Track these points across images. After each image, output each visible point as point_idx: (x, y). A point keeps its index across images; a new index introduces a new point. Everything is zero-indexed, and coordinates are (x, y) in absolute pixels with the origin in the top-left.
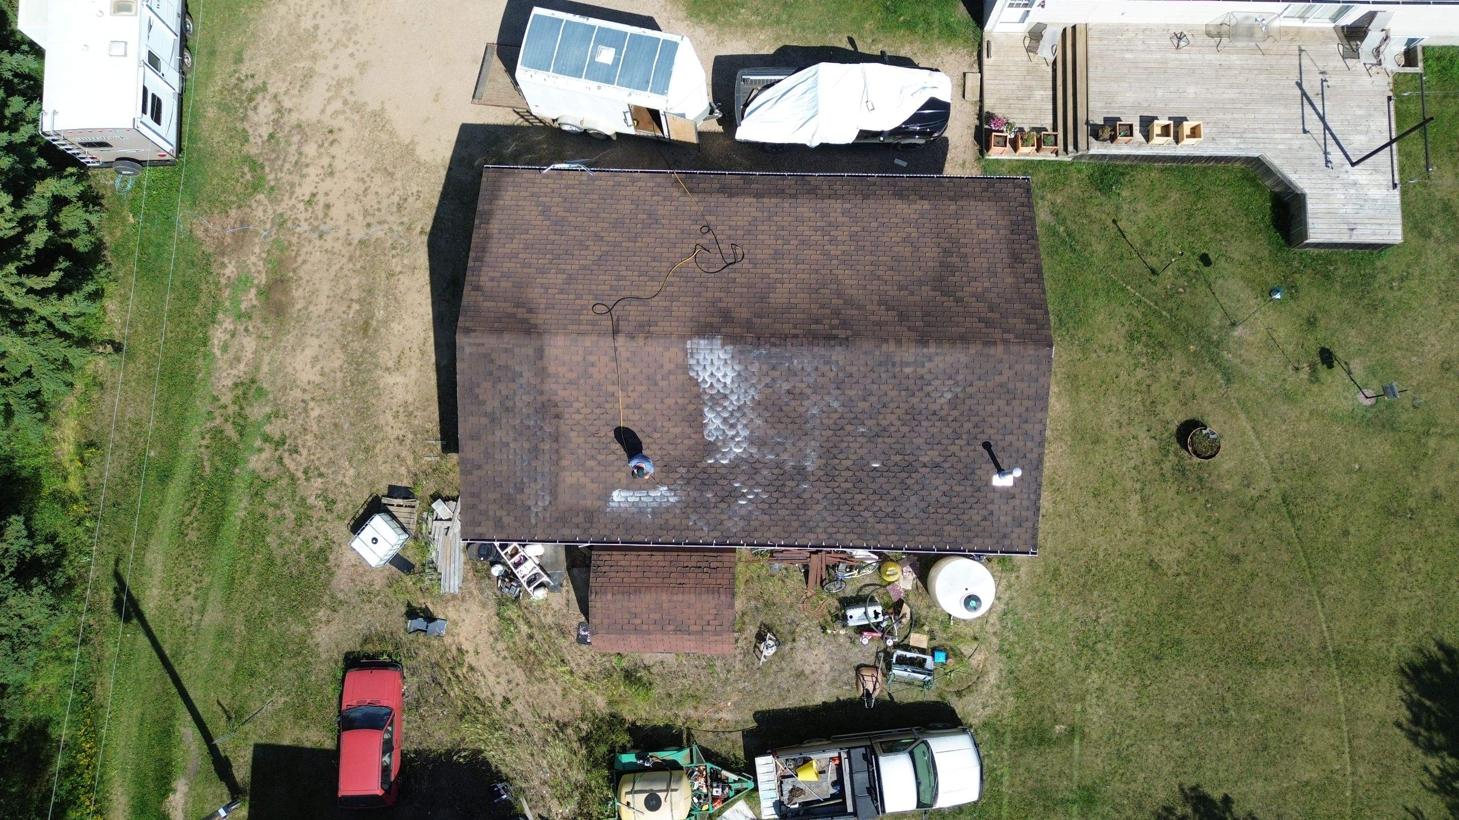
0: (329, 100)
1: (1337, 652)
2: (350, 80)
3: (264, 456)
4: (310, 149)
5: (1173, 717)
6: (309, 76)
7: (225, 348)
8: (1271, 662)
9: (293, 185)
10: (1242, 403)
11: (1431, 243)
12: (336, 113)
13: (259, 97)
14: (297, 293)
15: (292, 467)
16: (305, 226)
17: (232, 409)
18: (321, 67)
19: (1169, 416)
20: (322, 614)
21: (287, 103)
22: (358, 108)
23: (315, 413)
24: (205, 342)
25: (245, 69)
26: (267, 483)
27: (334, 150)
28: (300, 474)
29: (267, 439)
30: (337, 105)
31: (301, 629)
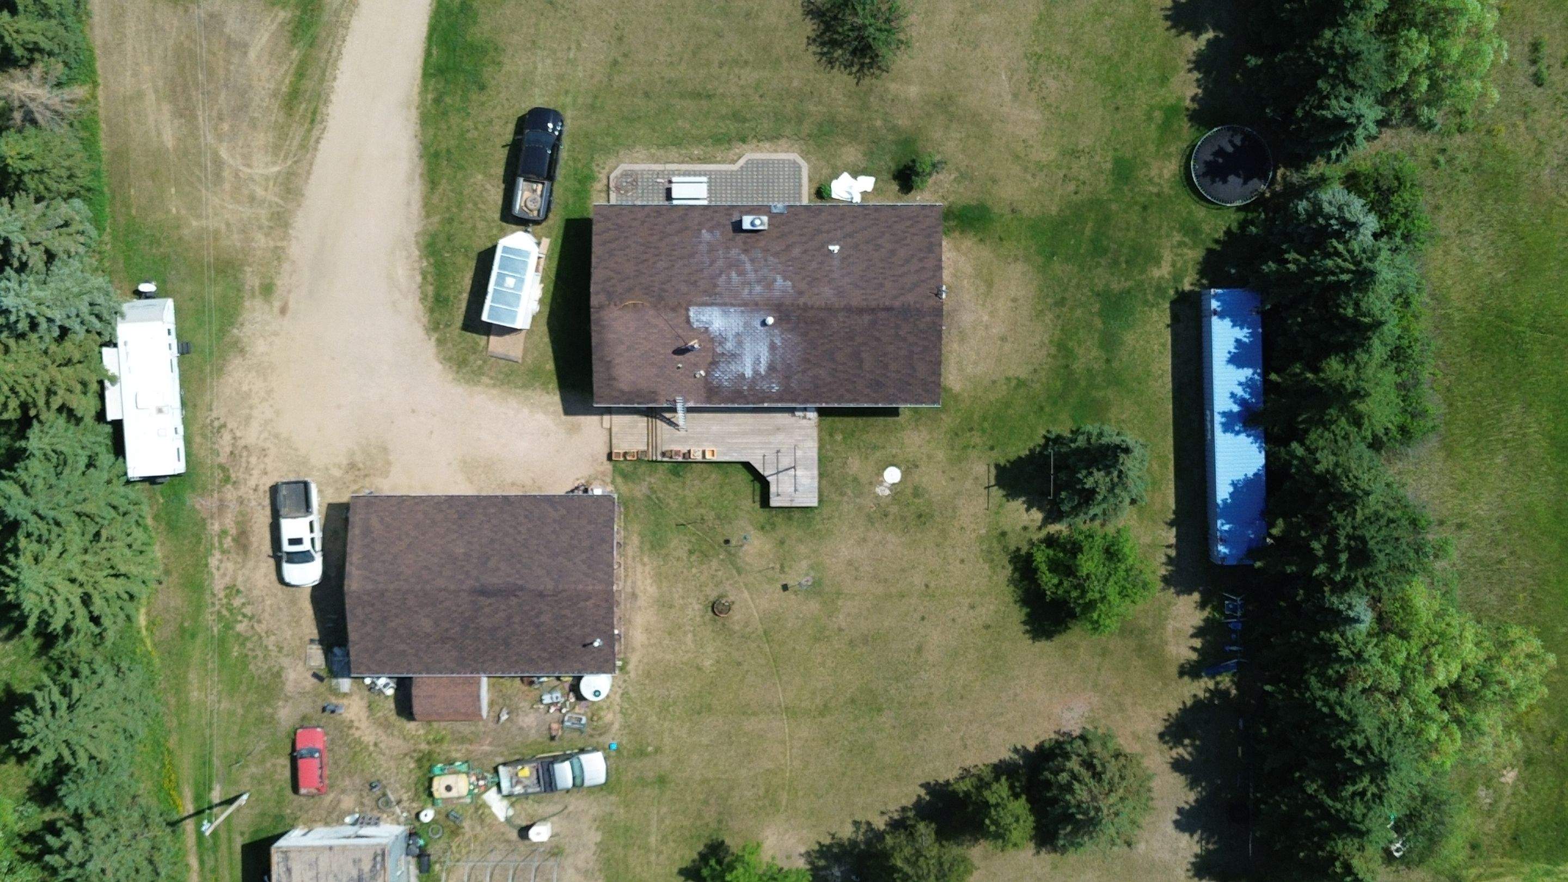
0: (261, 432)
1: (787, 708)
2: (271, 420)
3: (244, 624)
4: (253, 460)
5: (705, 741)
6: (248, 418)
7: (218, 569)
8: (755, 714)
9: (245, 480)
10: (746, 585)
11: (846, 498)
12: (266, 439)
13: (223, 430)
14: (253, 539)
15: (259, 630)
16: (253, 503)
17: (225, 601)
18: (255, 413)
19: (708, 592)
20: (280, 703)
21: (238, 434)
22: (277, 436)
23: (268, 602)
24: (206, 565)
25: (214, 414)
26: (247, 639)
27: (266, 460)
28: (263, 634)
29: (244, 616)
30: (265, 435)
31: (270, 711)
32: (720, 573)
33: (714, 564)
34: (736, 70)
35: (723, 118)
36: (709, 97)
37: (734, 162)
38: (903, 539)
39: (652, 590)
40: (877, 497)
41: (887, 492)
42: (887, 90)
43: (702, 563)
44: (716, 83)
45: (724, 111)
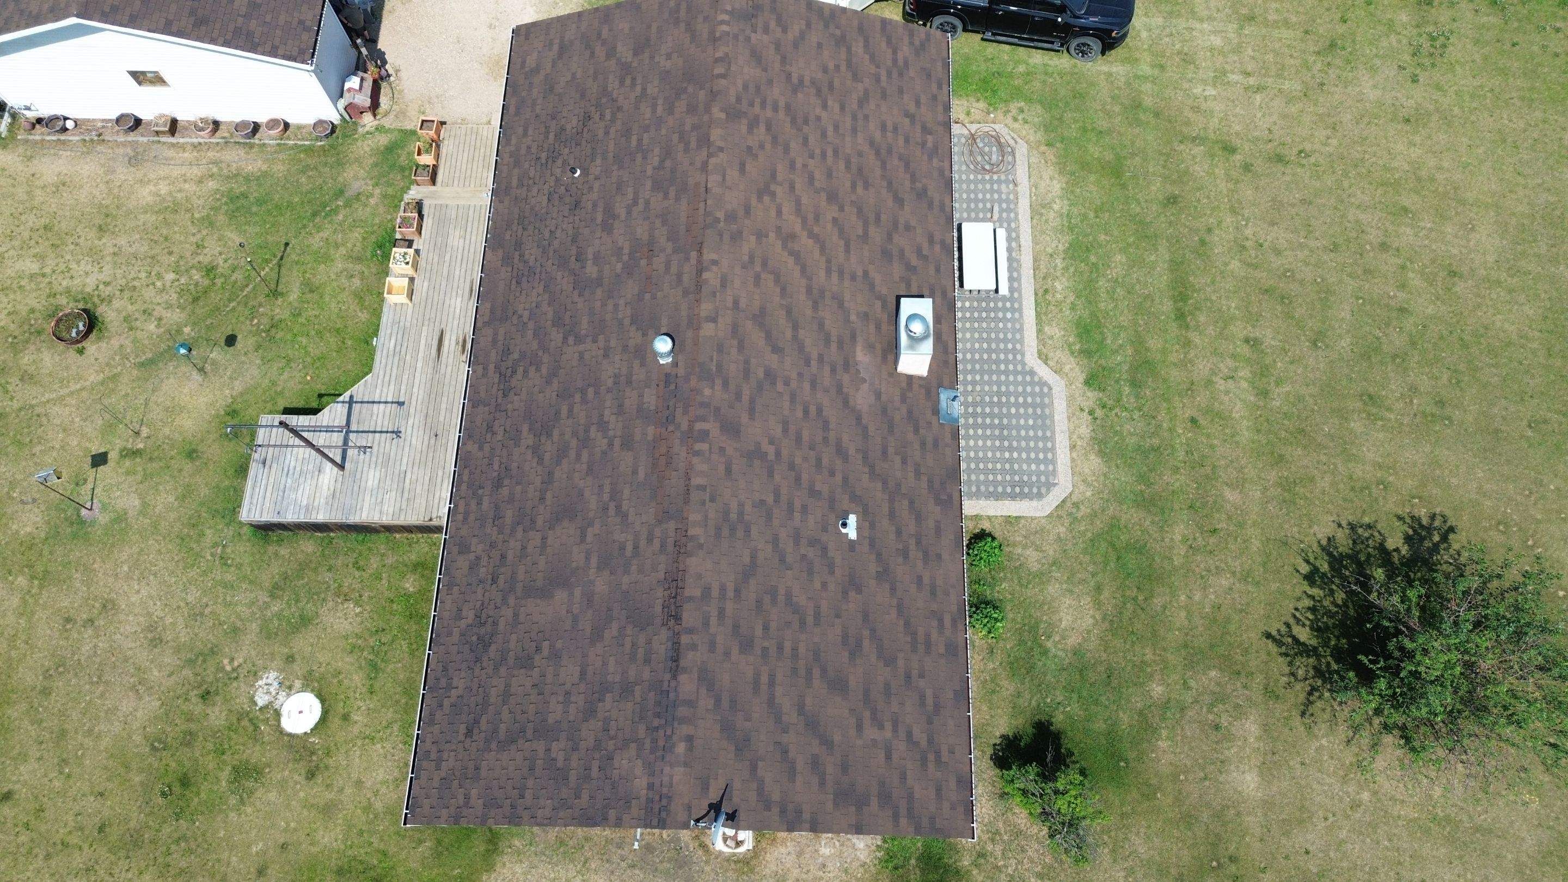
32: (152, 327)
33: (175, 317)
34: (1245, 373)
35: (1138, 342)
36: (1180, 316)
37: (1044, 357)
38: (137, 738)
39: (145, 195)
40: (256, 675)
41: (261, 700)
42: (1239, 712)
43: (181, 293)
44: (1211, 330)
45: (1154, 343)
